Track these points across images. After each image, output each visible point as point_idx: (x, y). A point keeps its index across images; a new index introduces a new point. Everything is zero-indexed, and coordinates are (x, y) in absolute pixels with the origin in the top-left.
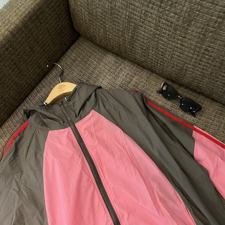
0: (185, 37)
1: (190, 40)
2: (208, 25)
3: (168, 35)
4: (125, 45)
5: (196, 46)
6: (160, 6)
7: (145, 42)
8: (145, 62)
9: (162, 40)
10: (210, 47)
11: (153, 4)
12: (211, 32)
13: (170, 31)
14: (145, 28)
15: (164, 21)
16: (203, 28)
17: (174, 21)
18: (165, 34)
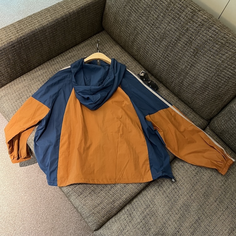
0: (159, 46)
1: (161, 48)
2: (170, 43)
3: (152, 43)
4: (129, 42)
5: (163, 52)
7: (140, 44)
8: (137, 55)
9: (148, 45)
10: (169, 54)
12: (171, 46)
13: (153, 41)
14: (142, 36)
16: (168, 43)
17: (156, 36)
18: (151, 41)
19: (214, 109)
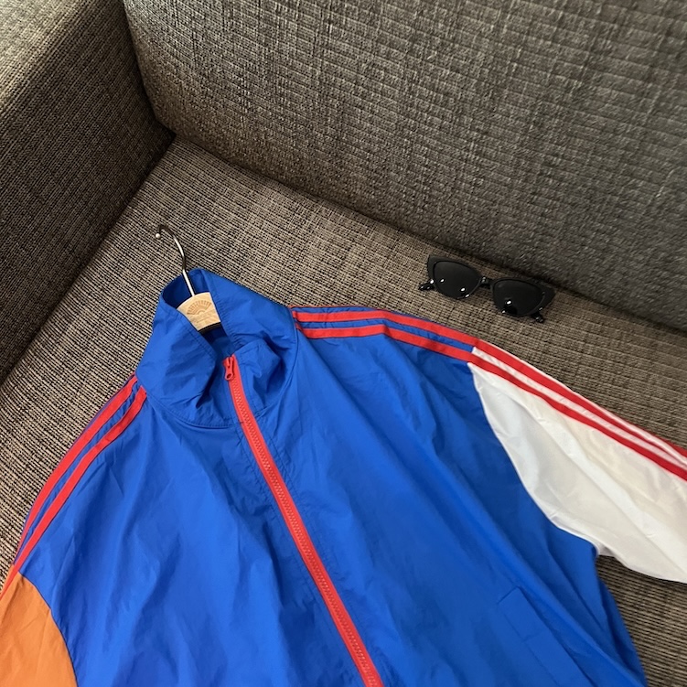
1: (501, 138)
3: (440, 128)
4: (316, 160)
6: (411, 51)
7: (375, 150)
8: (380, 204)
9: (422, 143)
11: (391, 45)
12: (556, 116)
13: (443, 117)
14: (372, 112)
15: (426, 92)
16: (534, 106)
17: (453, 88)
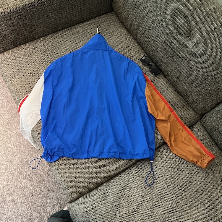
4: (134, 26)
5: (166, 39)
6: (158, 12)
7: (145, 28)
8: (141, 40)
9: (153, 30)
11: (156, 9)
15: (157, 20)
19: (208, 105)
